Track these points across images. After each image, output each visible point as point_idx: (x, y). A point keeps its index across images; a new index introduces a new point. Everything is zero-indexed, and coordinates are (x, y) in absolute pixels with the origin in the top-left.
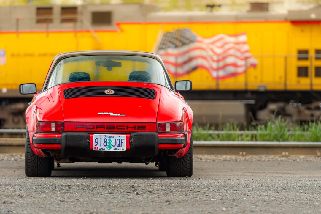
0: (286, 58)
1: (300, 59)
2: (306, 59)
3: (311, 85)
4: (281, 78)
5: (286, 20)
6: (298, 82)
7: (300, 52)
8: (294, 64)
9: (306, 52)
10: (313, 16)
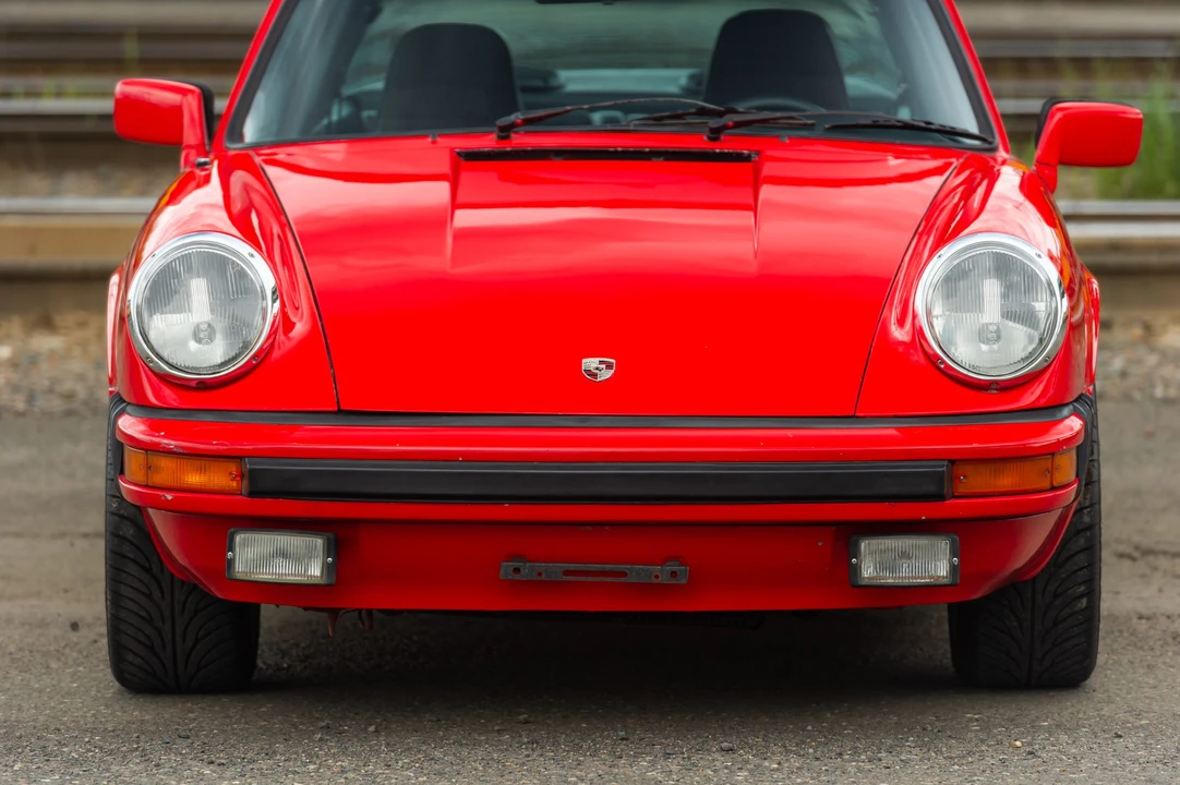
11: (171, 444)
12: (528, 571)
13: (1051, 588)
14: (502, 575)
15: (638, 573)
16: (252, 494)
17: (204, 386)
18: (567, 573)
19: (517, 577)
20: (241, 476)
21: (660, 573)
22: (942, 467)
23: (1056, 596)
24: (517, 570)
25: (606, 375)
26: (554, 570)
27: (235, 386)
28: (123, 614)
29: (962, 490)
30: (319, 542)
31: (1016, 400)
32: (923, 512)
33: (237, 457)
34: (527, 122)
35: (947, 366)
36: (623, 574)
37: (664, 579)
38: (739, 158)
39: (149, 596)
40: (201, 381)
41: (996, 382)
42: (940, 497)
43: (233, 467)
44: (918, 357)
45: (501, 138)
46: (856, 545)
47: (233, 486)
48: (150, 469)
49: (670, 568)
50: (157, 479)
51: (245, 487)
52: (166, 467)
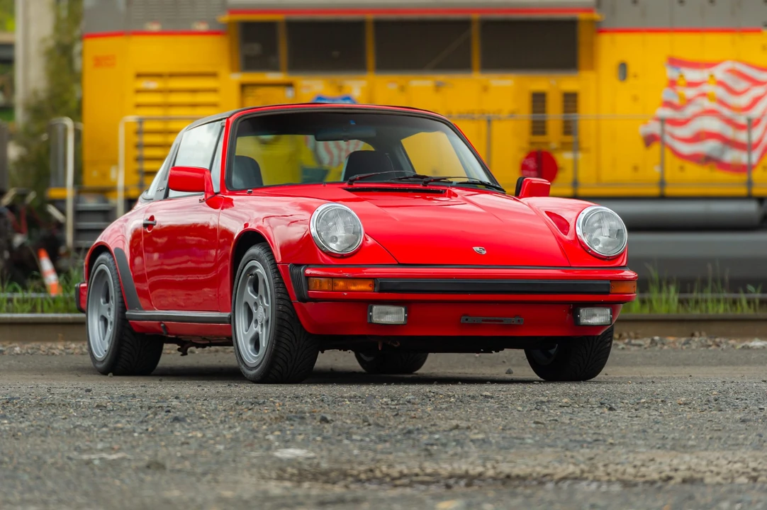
11: (347, 275)
12: (471, 320)
14: (462, 321)
15: (507, 321)
16: (381, 291)
17: (342, 257)
18: (483, 321)
19: (467, 322)
20: (375, 285)
21: (514, 321)
22: (608, 282)
24: (467, 320)
25: (484, 252)
26: (479, 320)
27: (350, 258)
29: (613, 291)
30: (403, 309)
31: (615, 263)
32: (602, 298)
33: (373, 278)
34: (361, 179)
35: (592, 251)
36: (502, 321)
37: (516, 323)
38: (439, 192)
40: (342, 255)
41: (608, 257)
42: (608, 293)
43: (371, 282)
45: (349, 184)
46: (579, 310)
47: (370, 289)
48: (334, 284)
49: (518, 319)
50: (336, 288)
51: (376, 289)
52: (341, 284)
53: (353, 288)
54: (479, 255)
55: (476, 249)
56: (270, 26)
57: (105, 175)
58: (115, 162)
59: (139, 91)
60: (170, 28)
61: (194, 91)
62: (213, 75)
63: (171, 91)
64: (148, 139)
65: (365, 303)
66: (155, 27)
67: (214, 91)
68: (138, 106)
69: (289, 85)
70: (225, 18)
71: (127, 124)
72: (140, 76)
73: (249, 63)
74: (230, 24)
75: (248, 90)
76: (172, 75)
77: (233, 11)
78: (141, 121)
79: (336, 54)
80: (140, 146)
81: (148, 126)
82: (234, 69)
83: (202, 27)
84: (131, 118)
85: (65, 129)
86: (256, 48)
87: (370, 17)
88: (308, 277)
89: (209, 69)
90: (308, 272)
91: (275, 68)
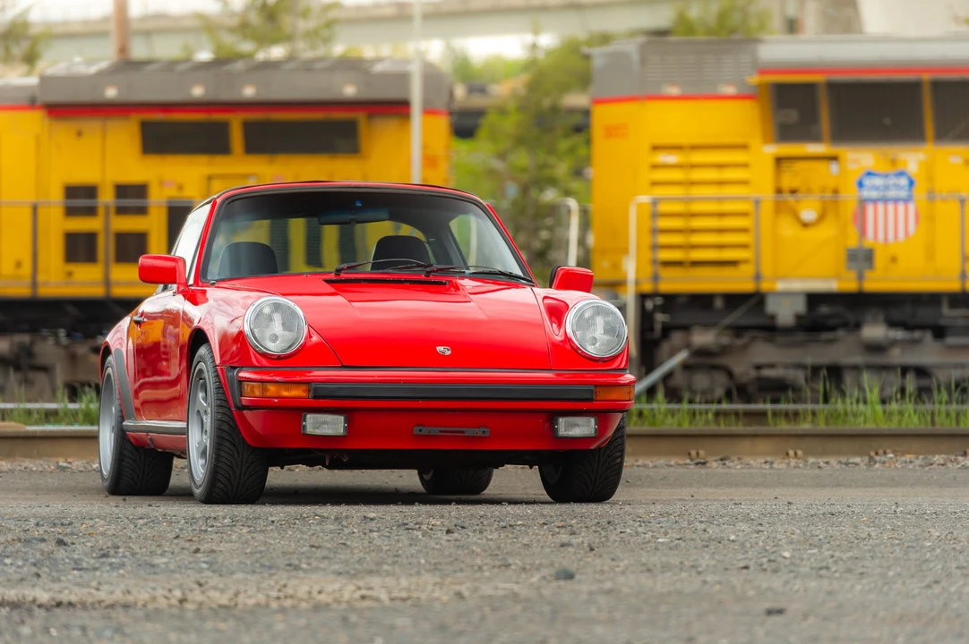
0: (35, 209)
1: (71, 212)
2: (91, 211)
3: (107, 283)
4: (19, 265)
5: (32, 104)
6: (70, 274)
7: (72, 192)
8: (57, 225)
9: (90, 191)
10: (111, 93)
11: (278, 379)
12: (425, 431)
13: (607, 453)
14: (415, 433)
15: (469, 432)
16: (315, 397)
17: (279, 358)
18: (441, 432)
19: (420, 433)
20: (309, 390)
21: (478, 432)
22: (592, 388)
23: (609, 456)
24: (420, 431)
25: (448, 353)
26: (435, 431)
27: (289, 359)
28: (220, 465)
29: (599, 398)
30: (342, 418)
31: (611, 365)
32: (584, 405)
33: (307, 383)
34: (348, 268)
35: (582, 352)
36: (463, 432)
37: (480, 434)
38: (441, 283)
39: (233, 456)
40: (279, 356)
41: (602, 358)
42: (592, 400)
43: (304, 387)
44: (568, 347)
45: (334, 275)
46: (557, 420)
47: (304, 395)
48: (264, 390)
49: (482, 429)
50: (268, 394)
51: (311, 395)
52: (272, 389)
53: (285, 394)
54: (442, 357)
55: (440, 349)
56: (810, 88)
57: (616, 266)
58: (626, 251)
59: (655, 167)
60: (691, 91)
61: (720, 166)
62: (743, 147)
63: (694, 166)
64: (663, 223)
65: (297, 411)
66: (674, 91)
67: (745, 165)
68: (655, 184)
69: (834, 158)
70: (755, 79)
71: (640, 205)
72: (656, 148)
73: (785, 133)
74: (760, 86)
75: (785, 165)
76: (695, 148)
77: (763, 72)
78: (655, 202)
79: (887, 121)
80: (656, 231)
81: (663, 208)
82: (767, 140)
83: (730, 90)
84: (645, 199)
85: (569, 211)
86: (793, 115)
87: (926, 77)
88: (241, 381)
89: (739, 140)
90: (241, 374)
91: (816, 138)
